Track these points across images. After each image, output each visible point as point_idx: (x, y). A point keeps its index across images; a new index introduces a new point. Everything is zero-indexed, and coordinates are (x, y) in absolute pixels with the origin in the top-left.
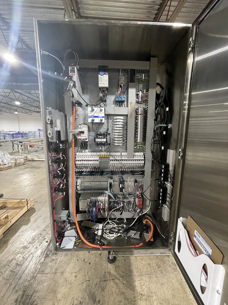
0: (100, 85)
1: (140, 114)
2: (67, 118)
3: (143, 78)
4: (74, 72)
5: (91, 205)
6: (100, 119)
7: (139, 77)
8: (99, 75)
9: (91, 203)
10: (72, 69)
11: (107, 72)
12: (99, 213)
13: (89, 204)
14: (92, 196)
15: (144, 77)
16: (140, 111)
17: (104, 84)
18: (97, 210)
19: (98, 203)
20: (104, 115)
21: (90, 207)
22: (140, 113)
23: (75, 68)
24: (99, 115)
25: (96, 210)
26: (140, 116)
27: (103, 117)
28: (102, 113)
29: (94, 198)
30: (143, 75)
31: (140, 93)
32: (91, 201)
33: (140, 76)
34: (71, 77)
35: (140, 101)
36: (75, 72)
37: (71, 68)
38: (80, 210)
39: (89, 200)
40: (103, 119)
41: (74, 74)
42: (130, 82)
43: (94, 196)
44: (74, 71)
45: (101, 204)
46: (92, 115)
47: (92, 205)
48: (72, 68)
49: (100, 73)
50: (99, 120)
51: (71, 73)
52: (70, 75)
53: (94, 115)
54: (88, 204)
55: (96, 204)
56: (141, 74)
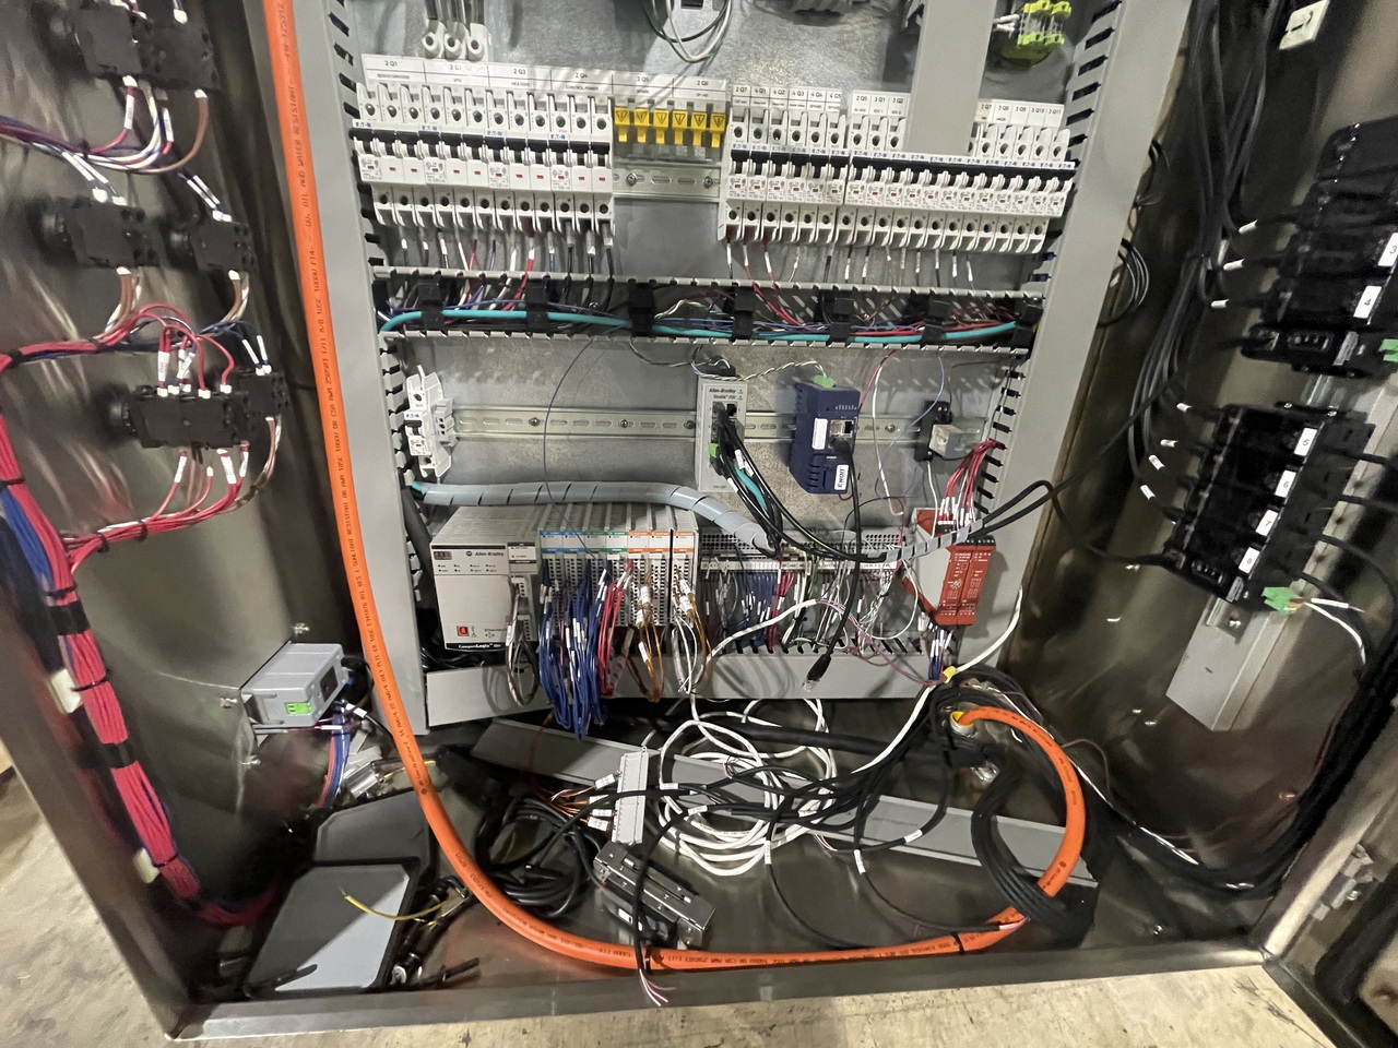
5: (545, 600)
9: (549, 584)
12: (622, 661)
13: (527, 592)
14: (554, 526)
18: (607, 637)
19: (608, 580)
21: (540, 619)
25: (593, 641)
29: (572, 542)
32: (545, 565)
38: (450, 636)
39: (531, 553)
43: (576, 527)
45: (632, 596)
47: (559, 597)
54: (515, 588)
55: (591, 588)
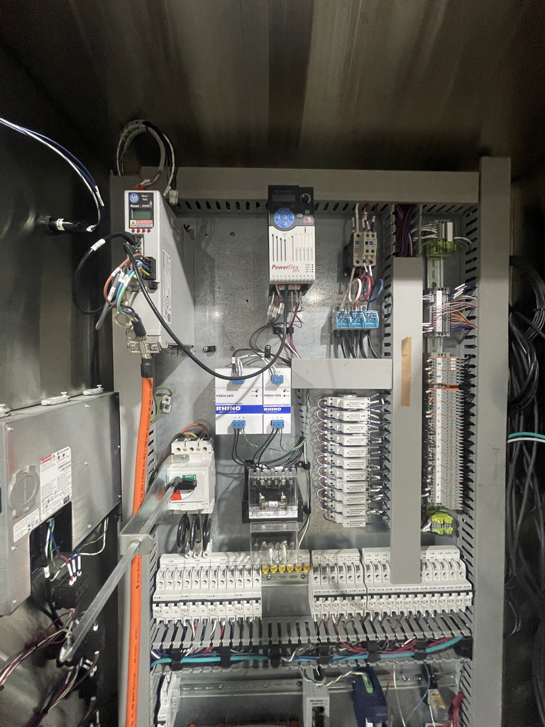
0: (275, 275)
1: (441, 385)
2: (122, 410)
3: (450, 238)
4: (148, 213)
6: (269, 418)
7: (433, 236)
8: (272, 230)
10: (140, 202)
11: (307, 212)
15: (454, 236)
16: (439, 373)
17: (296, 269)
20: (287, 401)
22: (439, 381)
23: (157, 195)
24: (268, 402)
26: (439, 391)
27: (285, 410)
28: (280, 391)
30: (450, 225)
31: (439, 299)
33: (434, 231)
34: (134, 240)
35: (439, 329)
36: (152, 218)
37: (135, 199)
40: (287, 418)
41: (146, 223)
42: (397, 255)
44: (151, 210)
46: (233, 401)
48: (140, 198)
49: (277, 218)
50: (267, 423)
51: (135, 223)
52: (127, 230)
53: (245, 402)
56: (437, 221)
